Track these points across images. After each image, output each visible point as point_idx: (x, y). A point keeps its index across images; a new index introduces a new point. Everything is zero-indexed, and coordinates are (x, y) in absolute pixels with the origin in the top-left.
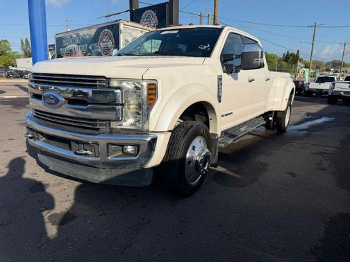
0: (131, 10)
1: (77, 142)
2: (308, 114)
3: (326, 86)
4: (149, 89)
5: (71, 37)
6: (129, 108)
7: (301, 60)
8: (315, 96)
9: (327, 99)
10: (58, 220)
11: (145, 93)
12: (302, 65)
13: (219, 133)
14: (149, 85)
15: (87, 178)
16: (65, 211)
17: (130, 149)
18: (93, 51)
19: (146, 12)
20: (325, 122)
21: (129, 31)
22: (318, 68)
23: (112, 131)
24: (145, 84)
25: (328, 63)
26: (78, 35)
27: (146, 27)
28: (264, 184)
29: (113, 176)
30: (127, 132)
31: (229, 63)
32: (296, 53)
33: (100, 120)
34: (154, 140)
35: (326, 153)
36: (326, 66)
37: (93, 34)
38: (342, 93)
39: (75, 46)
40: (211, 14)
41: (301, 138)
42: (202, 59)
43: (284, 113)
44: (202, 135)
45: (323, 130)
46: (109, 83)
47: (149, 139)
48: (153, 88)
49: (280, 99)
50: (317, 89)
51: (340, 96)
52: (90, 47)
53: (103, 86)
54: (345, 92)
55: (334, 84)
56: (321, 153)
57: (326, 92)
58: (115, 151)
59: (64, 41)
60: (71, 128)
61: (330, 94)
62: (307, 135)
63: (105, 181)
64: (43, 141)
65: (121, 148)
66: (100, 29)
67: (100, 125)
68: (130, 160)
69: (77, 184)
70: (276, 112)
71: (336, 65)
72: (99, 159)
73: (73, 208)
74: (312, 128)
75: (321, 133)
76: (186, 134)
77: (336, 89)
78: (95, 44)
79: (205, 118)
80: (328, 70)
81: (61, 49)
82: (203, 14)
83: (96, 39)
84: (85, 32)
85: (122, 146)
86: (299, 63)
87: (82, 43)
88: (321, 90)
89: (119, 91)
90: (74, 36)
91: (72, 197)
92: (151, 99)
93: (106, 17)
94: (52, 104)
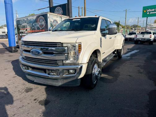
0: (50, 7)
1: (49, 70)
2: (128, 49)
3: (133, 36)
4: (79, 47)
5: (24, 20)
6: (71, 55)
7: (120, 25)
8: (128, 41)
9: (134, 42)
10: (43, 103)
11: (78, 48)
12: (121, 27)
13: (101, 61)
14: (79, 45)
15: (53, 84)
16: (45, 99)
17: (71, 71)
18: (35, 26)
19: (57, 8)
20: (136, 52)
21: (52, 17)
22: (128, 28)
23: (63, 65)
24: (77, 44)
25: (132, 26)
26: (27, 19)
27: (59, 15)
28: (120, 81)
29: (64, 83)
30: (70, 64)
31: (103, 32)
32: (118, 22)
33: (59, 60)
34: (82, 67)
35: (140, 66)
36: (131, 27)
37: (35, 18)
38: (140, 39)
39: (26, 24)
40: (83, 7)
41: (129, 60)
42: (94, 31)
43: (121, 50)
44: (97, 63)
45: (136, 56)
46: (62, 45)
47: (80, 67)
48: (80, 46)
49: (119, 44)
50: (129, 38)
51: (139, 41)
52: (34, 24)
53: (60, 46)
54: (142, 39)
55: (137, 36)
56: (138, 66)
57: (134, 39)
58: (65, 73)
59: (20, 22)
60: (46, 64)
61: (135, 40)
62: (131, 59)
63: (61, 85)
64: (31, 70)
65: (67, 71)
66: (38, 17)
67: (59, 62)
68: (72, 76)
69: (45, 87)
70: (118, 50)
71: (135, 26)
72: (59, 76)
73: (47, 97)
74: (132, 55)
75: (136, 57)
76: (92, 63)
77: (137, 38)
78: (36, 23)
79: (96, 56)
80: (132, 29)
81: (19, 26)
82: (79, 7)
83: (36, 21)
84: (31, 18)
85: (68, 70)
86: (120, 26)
87: (30, 23)
88: (131, 38)
89: (66, 48)
90: (26, 19)
91: (45, 93)
92: (79, 51)
93: (38, 10)
94: (36, 54)
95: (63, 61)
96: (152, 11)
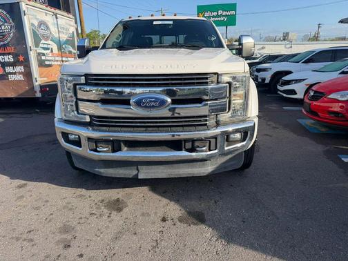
21: (32, 13)
23: (218, 124)
27: (49, 9)
53: (212, 83)
89: (228, 85)
94: (153, 107)
95: (217, 117)
96: (213, 17)
